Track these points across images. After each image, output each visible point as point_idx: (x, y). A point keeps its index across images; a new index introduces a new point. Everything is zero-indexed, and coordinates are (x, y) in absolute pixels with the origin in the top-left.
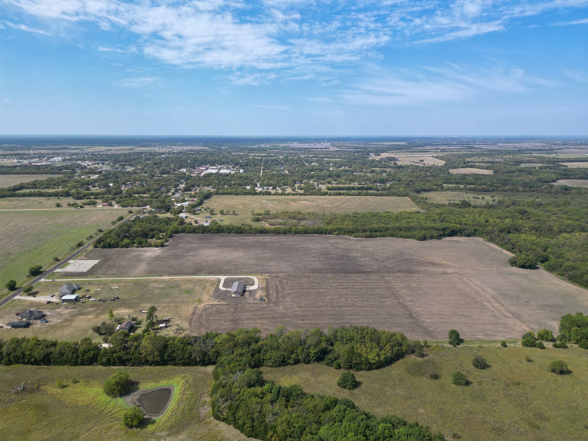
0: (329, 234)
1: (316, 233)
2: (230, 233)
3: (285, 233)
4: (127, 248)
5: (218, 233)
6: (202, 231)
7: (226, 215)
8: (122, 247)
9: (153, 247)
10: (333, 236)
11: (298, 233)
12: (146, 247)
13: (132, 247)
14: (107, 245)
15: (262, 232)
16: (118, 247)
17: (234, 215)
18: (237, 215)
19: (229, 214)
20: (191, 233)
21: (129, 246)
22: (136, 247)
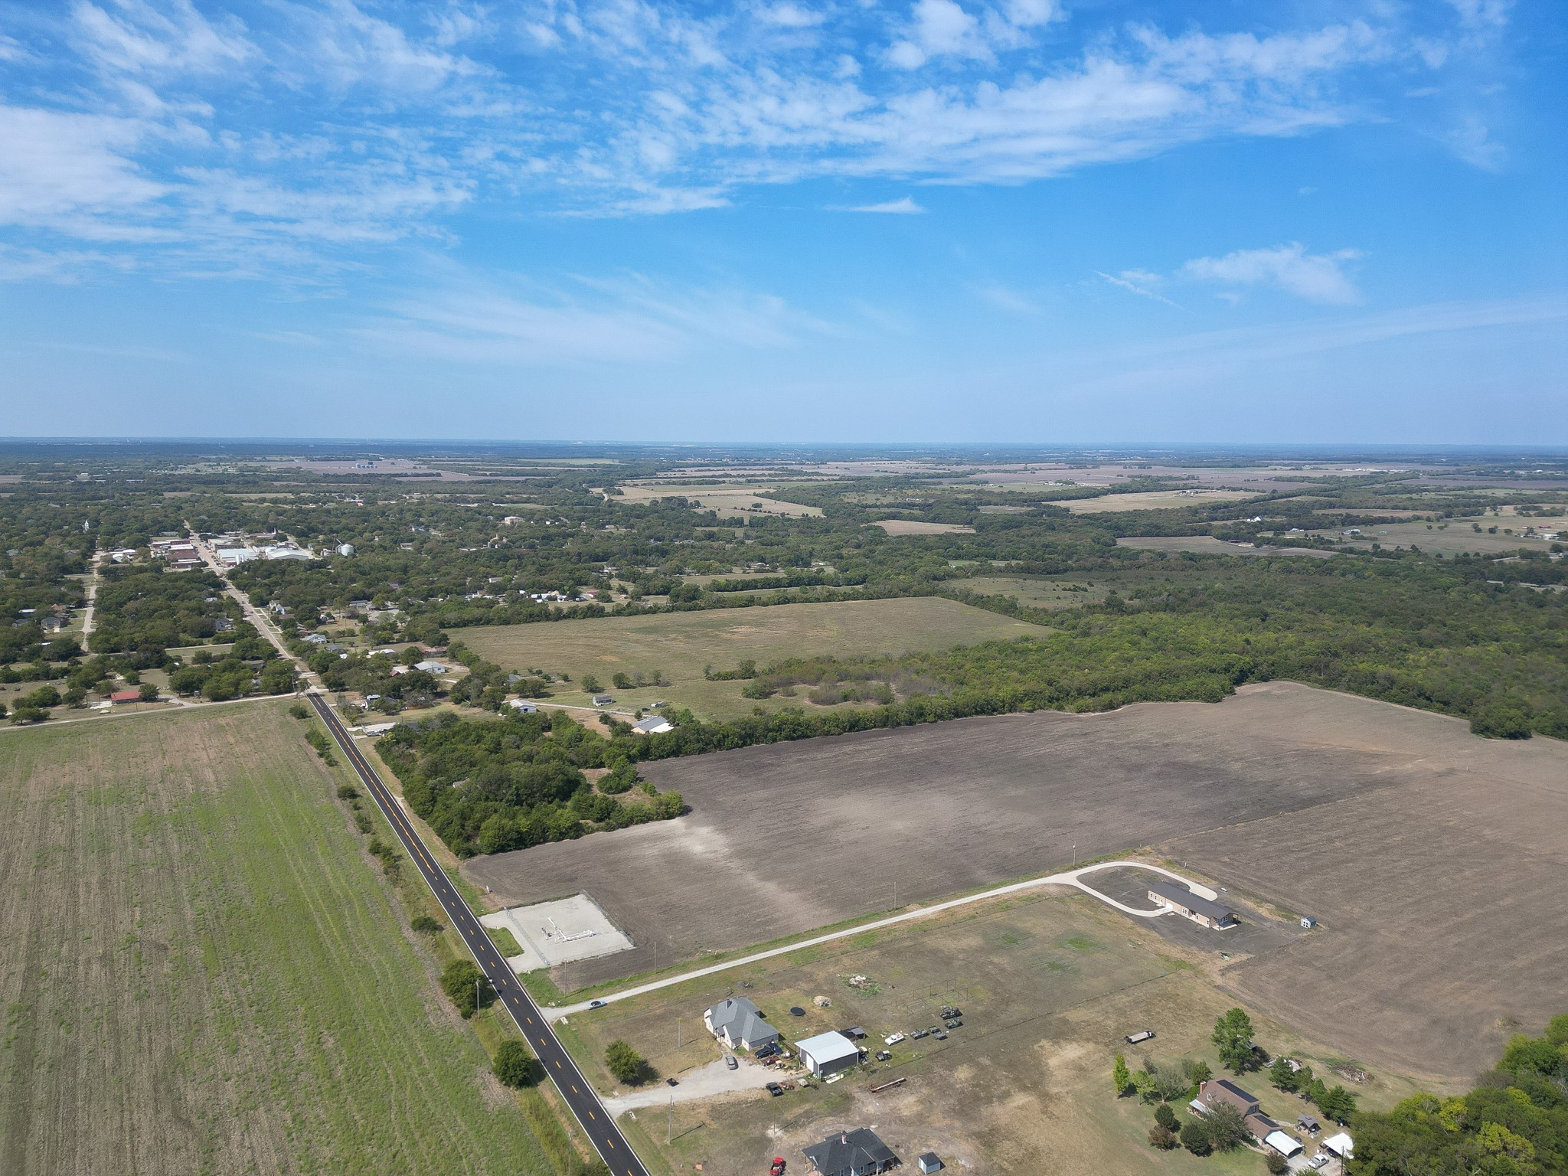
0: (1010, 711)
1: (982, 712)
2: (774, 740)
3: (911, 723)
4: (577, 837)
5: (744, 744)
6: (701, 745)
7: (634, 688)
8: (561, 836)
9: (657, 819)
10: (1024, 715)
11: (941, 717)
12: (637, 824)
13: (592, 832)
14: (511, 840)
15: (855, 726)
16: (545, 841)
17: (657, 684)
18: (667, 684)
19: (644, 685)
20: (668, 756)
21: (583, 831)
22: (607, 830)
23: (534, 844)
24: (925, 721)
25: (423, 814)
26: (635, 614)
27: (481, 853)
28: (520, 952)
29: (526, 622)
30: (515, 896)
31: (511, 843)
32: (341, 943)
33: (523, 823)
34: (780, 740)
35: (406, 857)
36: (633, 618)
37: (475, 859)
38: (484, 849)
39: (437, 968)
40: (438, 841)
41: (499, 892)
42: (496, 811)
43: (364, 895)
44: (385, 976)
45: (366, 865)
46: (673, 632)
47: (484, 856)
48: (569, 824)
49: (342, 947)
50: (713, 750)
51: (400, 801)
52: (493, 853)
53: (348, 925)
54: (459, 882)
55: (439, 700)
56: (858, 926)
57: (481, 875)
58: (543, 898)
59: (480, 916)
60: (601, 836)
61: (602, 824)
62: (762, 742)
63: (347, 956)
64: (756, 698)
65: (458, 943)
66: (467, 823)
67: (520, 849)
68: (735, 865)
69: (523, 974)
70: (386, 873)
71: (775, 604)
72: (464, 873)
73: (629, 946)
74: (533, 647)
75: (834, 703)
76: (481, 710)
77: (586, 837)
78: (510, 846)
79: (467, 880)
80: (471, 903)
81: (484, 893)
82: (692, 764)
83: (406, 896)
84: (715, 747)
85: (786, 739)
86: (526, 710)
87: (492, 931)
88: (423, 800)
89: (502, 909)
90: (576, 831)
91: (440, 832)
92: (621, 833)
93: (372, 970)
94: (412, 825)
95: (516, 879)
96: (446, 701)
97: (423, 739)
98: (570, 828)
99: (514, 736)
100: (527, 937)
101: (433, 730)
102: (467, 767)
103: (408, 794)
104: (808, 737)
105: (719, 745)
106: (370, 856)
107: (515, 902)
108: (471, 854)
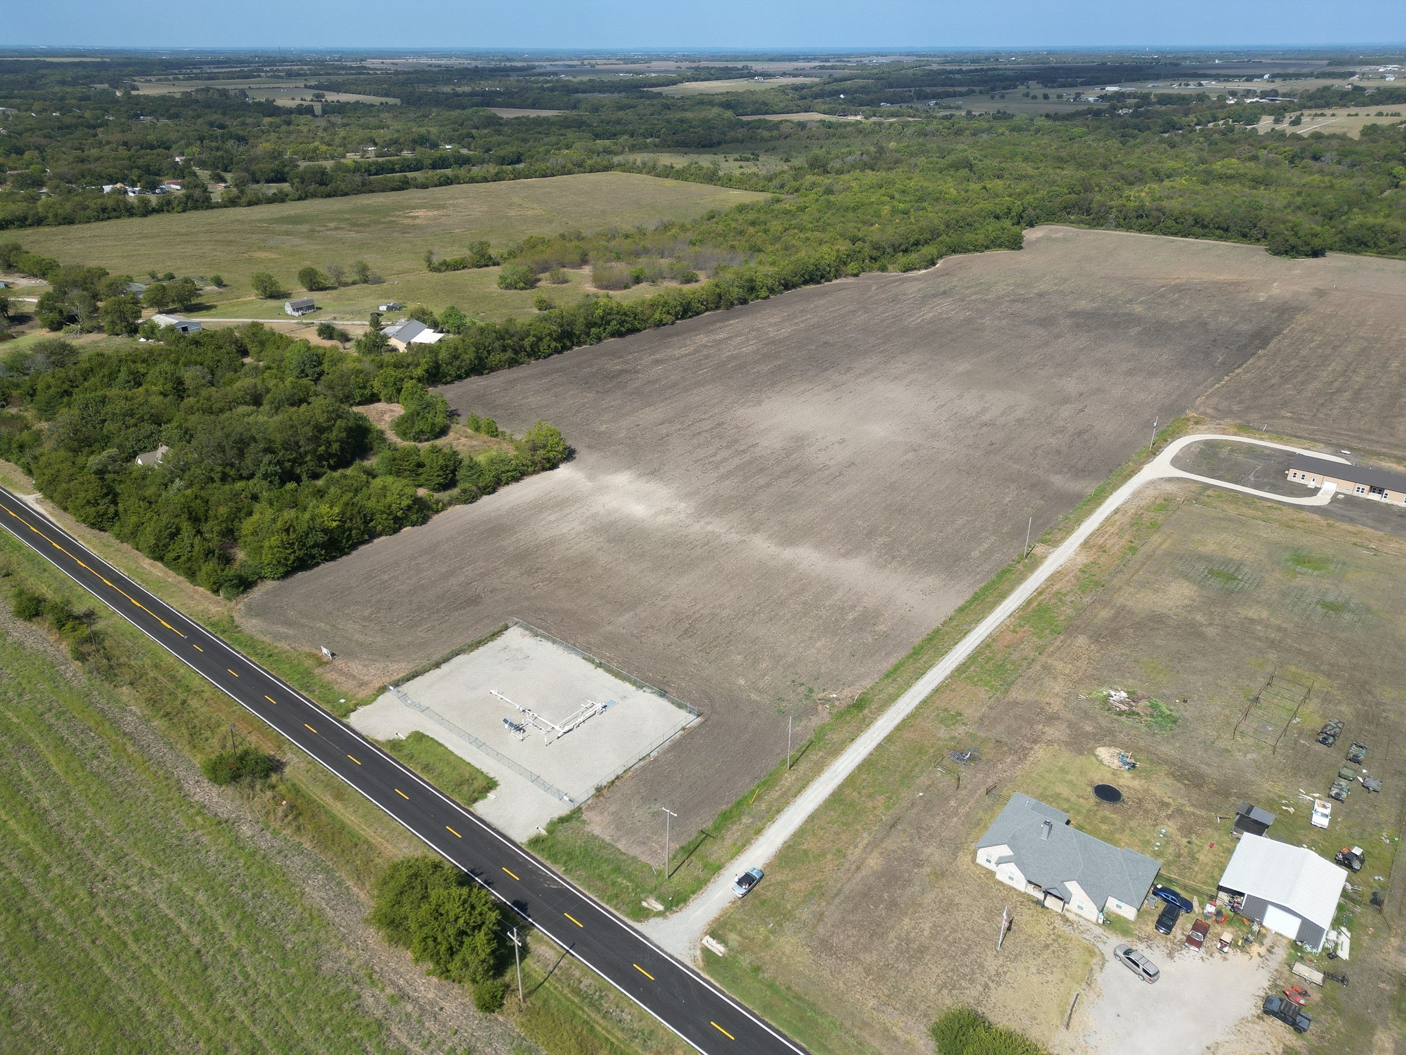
2: (599, 339)
3: (744, 302)
4: (424, 521)
5: (565, 348)
6: (509, 354)
7: (334, 288)
8: (397, 524)
9: (535, 472)
10: (851, 280)
11: (772, 290)
12: (507, 484)
13: (443, 509)
14: (313, 547)
15: (687, 311)
16: (373, 535)
17: (366, 281)
18: (379, 281)
19: (346, 285)
20: (467, 375)
21: (429, 508)
22: (466, 502)
23: (354, 547)
24: (757, 297)
25: (99, 523)
26: (256, 204)
27: (262, 578)
28: (491, 785)
29: (98, 219)
30: (386, 654)
31: (315, 551)
32: (47, 859)
33: (327, 513)
34: (605, 338)
35: (103, 614)
36: (256, 208)
37: (257, 593)
38: (267, 571)
39: (327, 871)
40: (157, 570)
41: (350, 655)
42: (255, 498)
43: (50, 718)
44: (209, 929)
45: (21, 644)
46: (332, 220)
47: (270, 584)
48: (406, 502)
49: (56, 871)
50: (526, 359)
51: (32, 500)
52: (286, 575)
53: (45, 803)
54: (251, 644)
55: (20, 328)
56: (1003, 596)
57: (289, 624)
58: (447, 651)
59: (346, 715)
60: (459, 512)
61: (455, 492)
62: (585, 343)
63: (82, 893)
64: (522, 289)
65: (339, 795)
66: (205, 528)
67: (333, 559)
68: (718, 527)
69: (536, 842)
70: (81, 657)
71: (436, 186)
72: (251, 626)
73: (685, 719)
74: (129, 248)
75: (626, 287)
76: (105, 336)
77: (436, 518)
78: (313, 557)
79: (268, 639)
80: (307, 688)
81: (321, 663)
82: (512, 382)
83: (152, 702)
84: (529, 356)
85: (613, 335)
86: (185, 329)
87: (395, 745)
88: (90, 496)
89: (383, 689)
90: (421, 512)
91: (158, 554)
92: (487, 503)
93: (166, 920)
94: (81, 543)
95: (364, 619)
96: (32, 327)
97: (26, 387)
98: (409, 508)
99: (198, 367)
100: (481, 745)
101: (39, 373)
102: (148, 428)
103: (48, 489)
104: (638, 330)
105: (535, 353)
106: (21, 624)
107: (400, 668)
108: (244, 584)
